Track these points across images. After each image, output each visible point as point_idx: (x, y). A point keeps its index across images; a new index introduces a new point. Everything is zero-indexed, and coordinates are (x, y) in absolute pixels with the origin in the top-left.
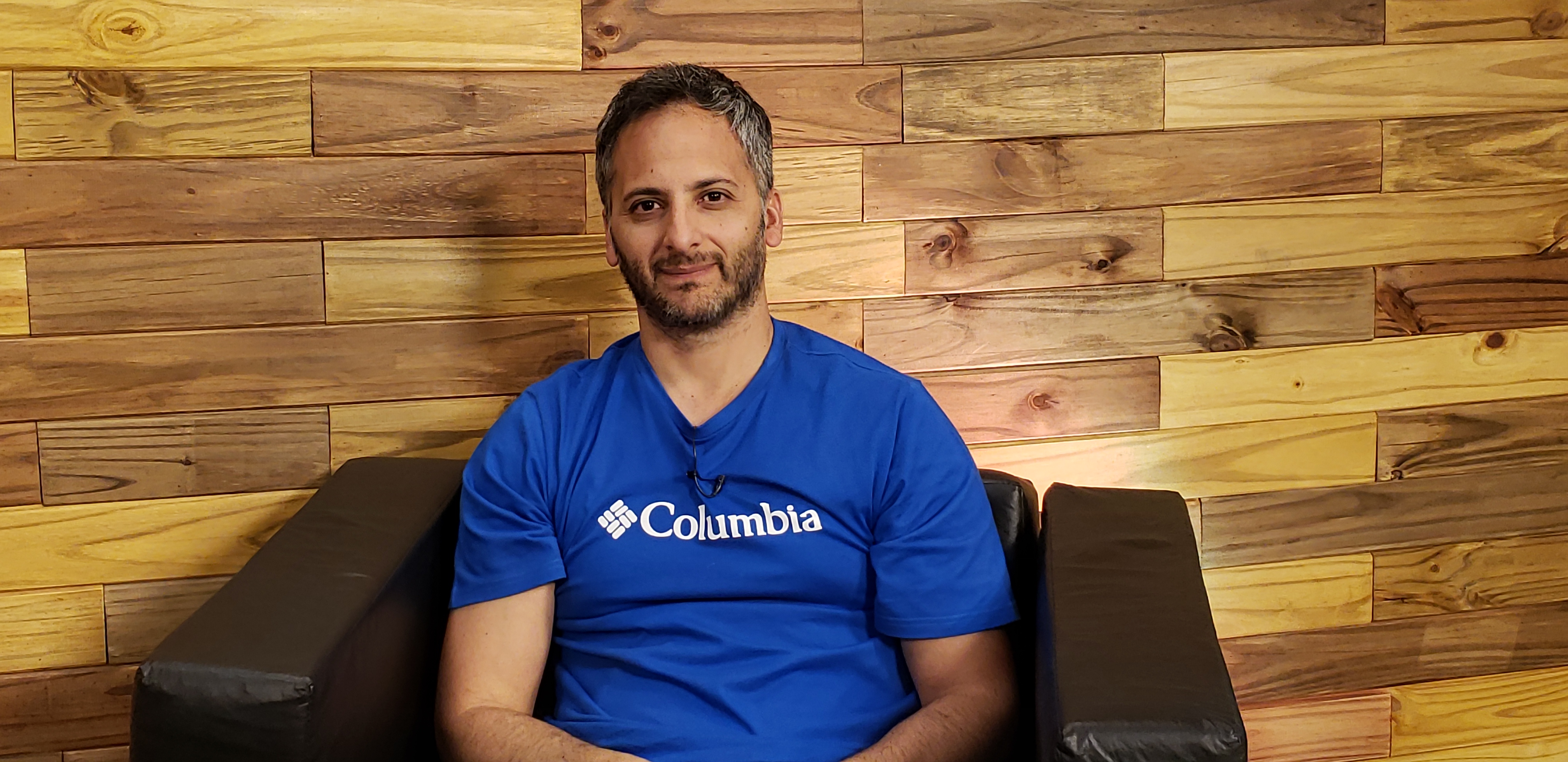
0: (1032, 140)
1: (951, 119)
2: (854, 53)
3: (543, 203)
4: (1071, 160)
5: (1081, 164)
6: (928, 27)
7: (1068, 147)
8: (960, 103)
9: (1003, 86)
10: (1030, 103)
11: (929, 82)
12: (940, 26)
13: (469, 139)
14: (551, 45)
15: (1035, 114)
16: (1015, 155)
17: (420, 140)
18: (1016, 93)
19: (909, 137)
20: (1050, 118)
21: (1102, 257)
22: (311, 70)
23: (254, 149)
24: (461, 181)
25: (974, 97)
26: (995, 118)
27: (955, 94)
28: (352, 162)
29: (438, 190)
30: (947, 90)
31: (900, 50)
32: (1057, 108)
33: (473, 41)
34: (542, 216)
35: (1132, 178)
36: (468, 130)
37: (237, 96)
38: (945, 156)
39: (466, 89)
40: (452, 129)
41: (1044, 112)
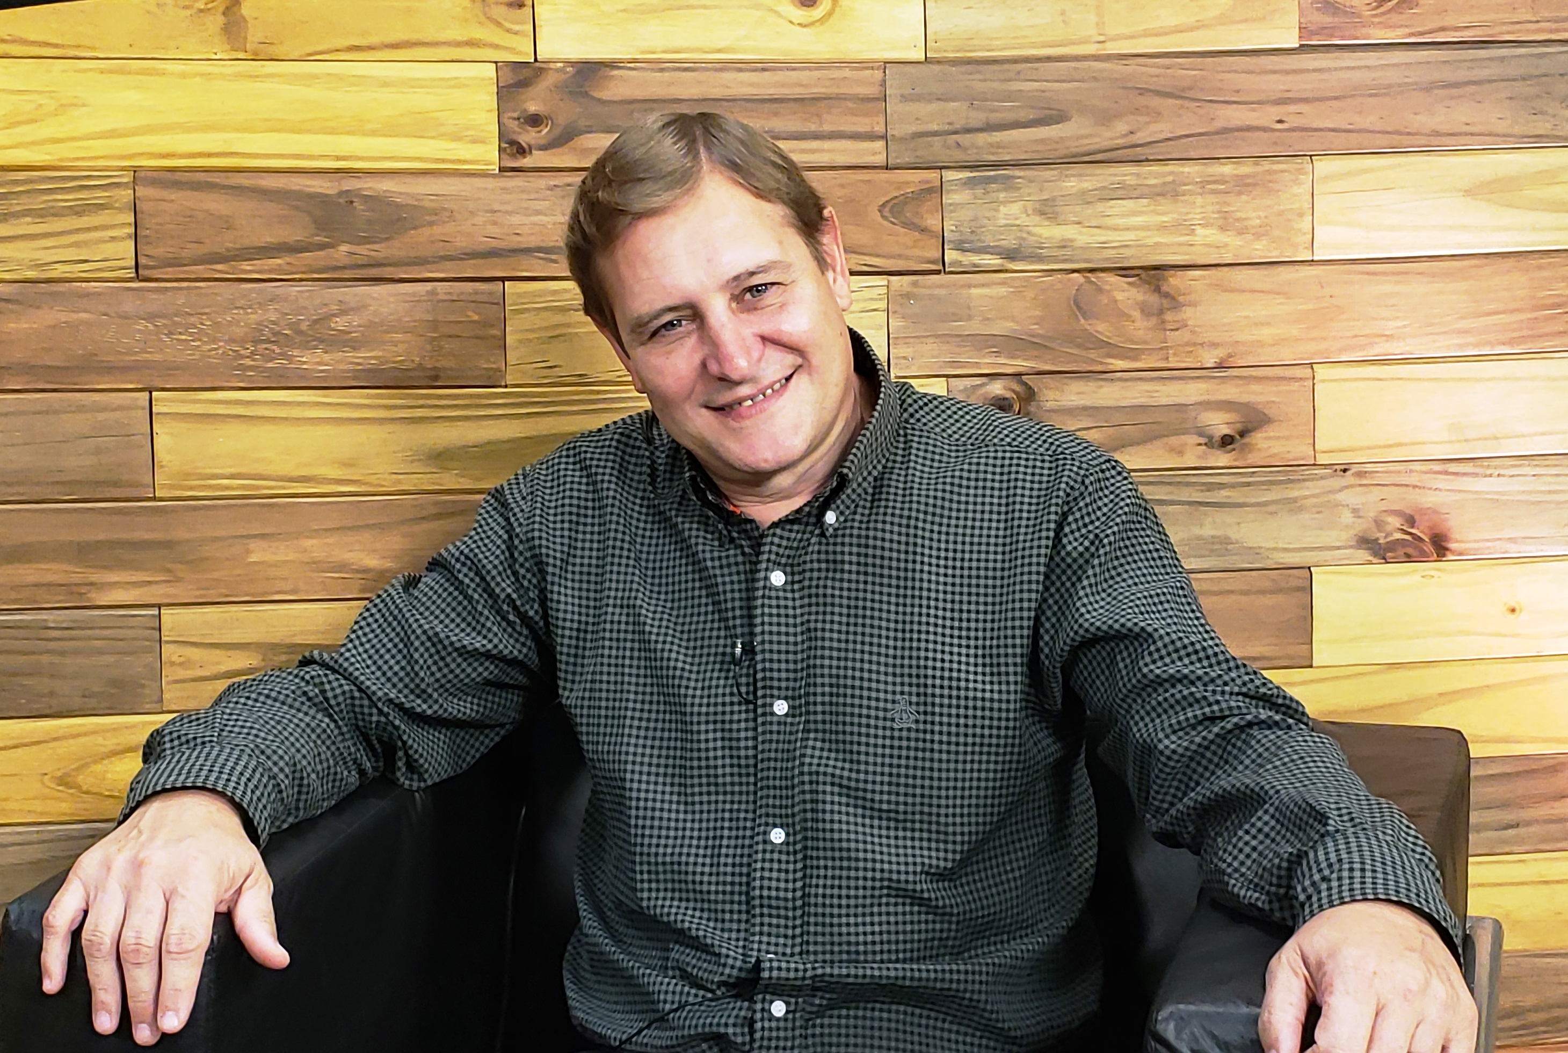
0: (1124, 271)
1: (1009, 241)
2: (874, 152)
3: (447, 345)
4: (1181, 299)
5: (1194, 304)
6: (977, 118)
7: (1175, 281)
8: (1023, 220)
9: (1085, 198)
10: (1120, 221)
11: (979, 192)
12: (995, 117)
13: (347, 261)
14: (457, 138)
15: (1131, 236)
16: (1100, 290)
17: (279, 261)
18: (1100, 207)
19: (952, 264)
20: (1151, 241)
21: (1226, 430)
22: (135, 170)
23: (59, 271)
24: (335, 315)
25: (1042, 213)
26: (1072, 240)
27: (1015, 208)
28: (188, 288)
29: (304, 326)
30: (1004, 203)
31: (938, 150)
32: (1163, 228)
33: (350, 133)
34: (444, 363)
35: (1268, 324)
36: (344, 248)
37: (38, 202)
38: (1003, 290)
39: (341, 194)
40: (322, 247)
41: (1142, 234)
